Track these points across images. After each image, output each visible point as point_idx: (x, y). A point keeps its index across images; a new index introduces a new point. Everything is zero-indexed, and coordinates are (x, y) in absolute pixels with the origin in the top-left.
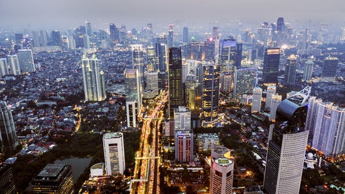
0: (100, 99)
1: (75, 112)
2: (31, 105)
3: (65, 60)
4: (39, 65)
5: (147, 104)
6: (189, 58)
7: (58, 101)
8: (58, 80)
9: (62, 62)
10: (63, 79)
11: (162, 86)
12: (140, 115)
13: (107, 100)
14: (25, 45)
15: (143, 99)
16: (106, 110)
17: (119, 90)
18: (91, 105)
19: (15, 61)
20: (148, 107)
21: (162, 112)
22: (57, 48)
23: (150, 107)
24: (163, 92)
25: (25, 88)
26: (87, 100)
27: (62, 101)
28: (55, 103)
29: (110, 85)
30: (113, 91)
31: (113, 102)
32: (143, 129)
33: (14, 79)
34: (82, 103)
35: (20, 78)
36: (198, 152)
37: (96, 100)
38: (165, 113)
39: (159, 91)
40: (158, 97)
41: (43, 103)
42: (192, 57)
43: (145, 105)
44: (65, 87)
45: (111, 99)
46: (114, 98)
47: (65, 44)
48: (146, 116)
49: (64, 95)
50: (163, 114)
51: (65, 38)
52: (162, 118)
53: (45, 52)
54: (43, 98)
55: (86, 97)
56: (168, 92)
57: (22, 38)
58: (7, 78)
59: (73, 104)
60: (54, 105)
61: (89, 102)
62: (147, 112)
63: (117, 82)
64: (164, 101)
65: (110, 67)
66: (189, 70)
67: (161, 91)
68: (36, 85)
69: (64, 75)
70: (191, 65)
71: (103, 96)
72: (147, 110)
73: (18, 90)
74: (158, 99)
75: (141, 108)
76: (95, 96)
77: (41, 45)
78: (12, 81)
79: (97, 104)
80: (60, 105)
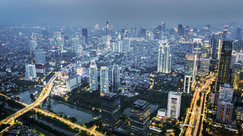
0: (167, 72)
1: (151, 77)
2: (127, 70)
3: (147, 47)
4: (132, 48)
5: (199, 80)
6: (239, 52)
7: (141, 70)
8: (142, 58)
9: (145, 47)
10: (145, 58)
11: (212, 69)
12: (193, 86)
13: (171, 73)
14: (126, 36)
15: (196, 76)
16: (170, 79)
17: (180, 69)
18: (161, 74)
19: (121, 45)
20: (199, 82)
21: (210, 87)
22: (143, 39)
23: (201, 82)
24: (212, 74)
25: (124, 60)
26: (158, 72)
27: (143, 70)
28: (139, 71)
29: (173, 65)
30: (175, 68)
31: (175, 75)
32: (194, 96)
33: (119, 55)
34: (155, 73)
35: (122, 55)
36: (235, 119)
37: (164, 72)
38: (212, 88)
39: (209, 73)
40: (208, 77)
41: (133, 70)
42: (241, 51)
43: (197, 80)
44: (146, 62)
45: (174, 73)
46: (175, 73)
47: (148, 36)
48: (197, 88)
49: (145, 67)
50: (210, 89)
51: (148, 33)
52: (209, 91)
53: (136, 41)
54: (133, 67)
55: (158, 69)
56: (217, 74)
57: (124, 32)
58: (115, 54)
59: (150, 73)
60: (139, 72)
61: (159, 73)
62: (198, 85)
63: (179, 63)
64: (213, 80)
65: (175, 53)
66: (237, 60)
67: (211, 73)
68: (130, 59)
69: (145, 55)
70: (240, 57)
71: (169, 70)
72: (198, 84)
73: (121, 61)
74: (208, 78)
75: (194, 82)
76: (164, 70)
77: (134, 37)
78: (117, 55)
79: (164, 75)
80: (142, 72)
